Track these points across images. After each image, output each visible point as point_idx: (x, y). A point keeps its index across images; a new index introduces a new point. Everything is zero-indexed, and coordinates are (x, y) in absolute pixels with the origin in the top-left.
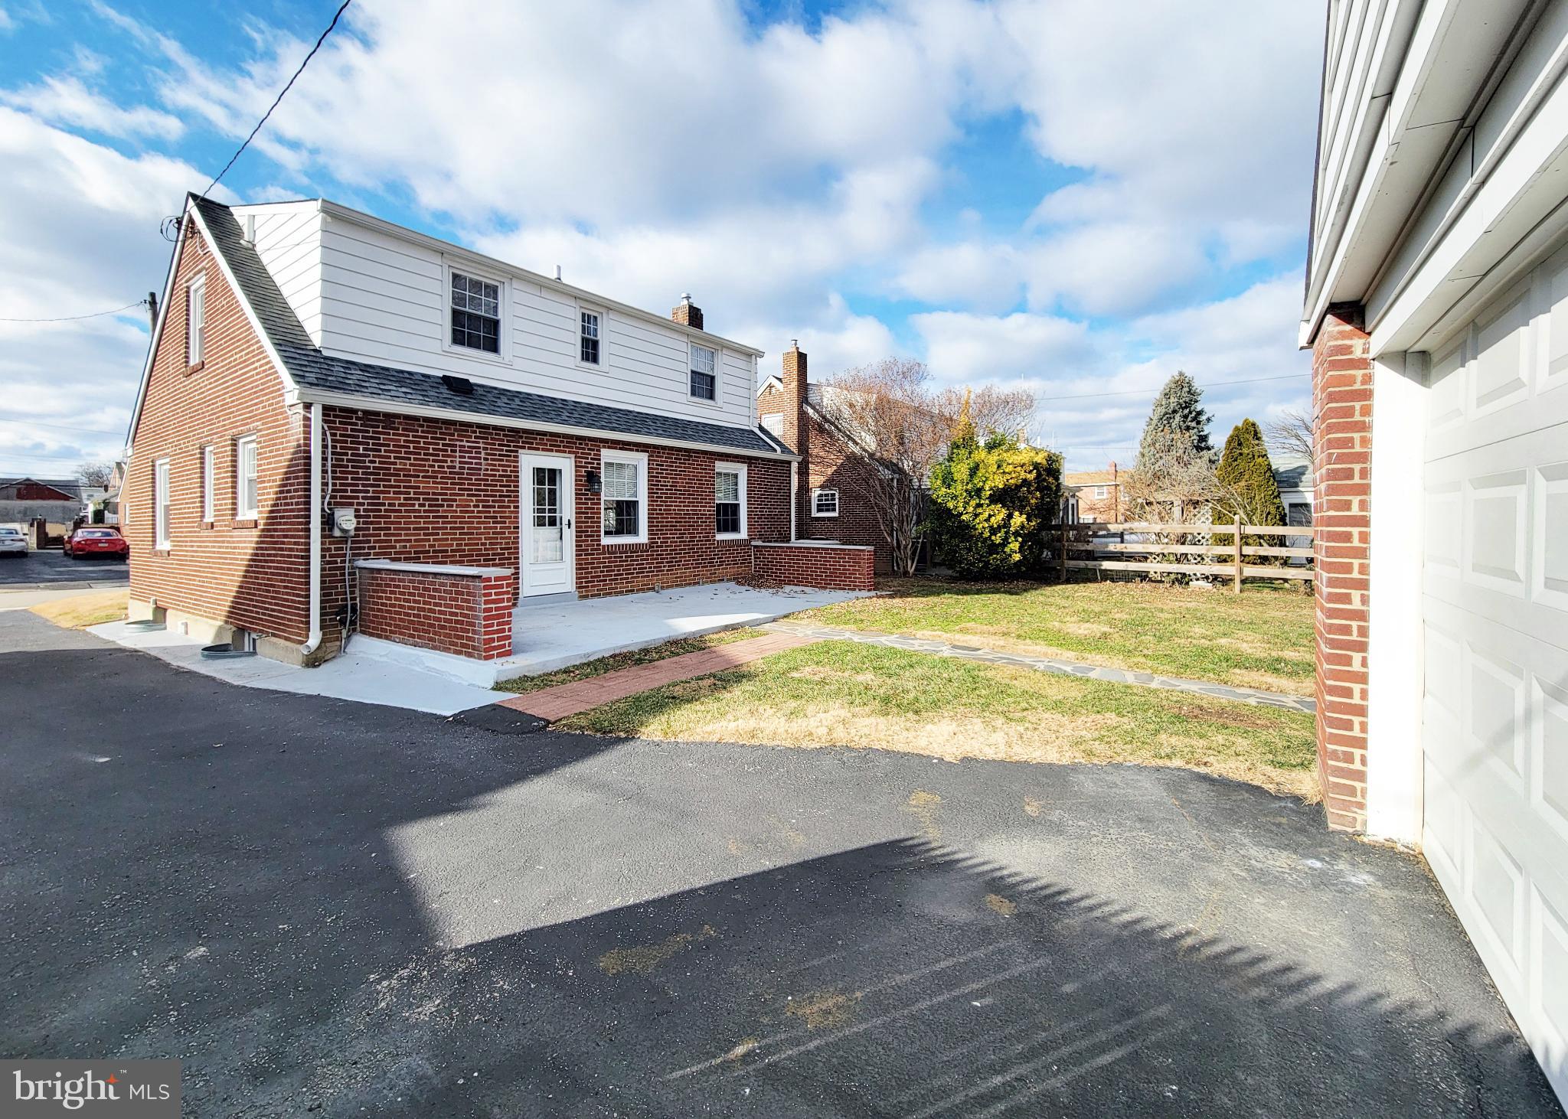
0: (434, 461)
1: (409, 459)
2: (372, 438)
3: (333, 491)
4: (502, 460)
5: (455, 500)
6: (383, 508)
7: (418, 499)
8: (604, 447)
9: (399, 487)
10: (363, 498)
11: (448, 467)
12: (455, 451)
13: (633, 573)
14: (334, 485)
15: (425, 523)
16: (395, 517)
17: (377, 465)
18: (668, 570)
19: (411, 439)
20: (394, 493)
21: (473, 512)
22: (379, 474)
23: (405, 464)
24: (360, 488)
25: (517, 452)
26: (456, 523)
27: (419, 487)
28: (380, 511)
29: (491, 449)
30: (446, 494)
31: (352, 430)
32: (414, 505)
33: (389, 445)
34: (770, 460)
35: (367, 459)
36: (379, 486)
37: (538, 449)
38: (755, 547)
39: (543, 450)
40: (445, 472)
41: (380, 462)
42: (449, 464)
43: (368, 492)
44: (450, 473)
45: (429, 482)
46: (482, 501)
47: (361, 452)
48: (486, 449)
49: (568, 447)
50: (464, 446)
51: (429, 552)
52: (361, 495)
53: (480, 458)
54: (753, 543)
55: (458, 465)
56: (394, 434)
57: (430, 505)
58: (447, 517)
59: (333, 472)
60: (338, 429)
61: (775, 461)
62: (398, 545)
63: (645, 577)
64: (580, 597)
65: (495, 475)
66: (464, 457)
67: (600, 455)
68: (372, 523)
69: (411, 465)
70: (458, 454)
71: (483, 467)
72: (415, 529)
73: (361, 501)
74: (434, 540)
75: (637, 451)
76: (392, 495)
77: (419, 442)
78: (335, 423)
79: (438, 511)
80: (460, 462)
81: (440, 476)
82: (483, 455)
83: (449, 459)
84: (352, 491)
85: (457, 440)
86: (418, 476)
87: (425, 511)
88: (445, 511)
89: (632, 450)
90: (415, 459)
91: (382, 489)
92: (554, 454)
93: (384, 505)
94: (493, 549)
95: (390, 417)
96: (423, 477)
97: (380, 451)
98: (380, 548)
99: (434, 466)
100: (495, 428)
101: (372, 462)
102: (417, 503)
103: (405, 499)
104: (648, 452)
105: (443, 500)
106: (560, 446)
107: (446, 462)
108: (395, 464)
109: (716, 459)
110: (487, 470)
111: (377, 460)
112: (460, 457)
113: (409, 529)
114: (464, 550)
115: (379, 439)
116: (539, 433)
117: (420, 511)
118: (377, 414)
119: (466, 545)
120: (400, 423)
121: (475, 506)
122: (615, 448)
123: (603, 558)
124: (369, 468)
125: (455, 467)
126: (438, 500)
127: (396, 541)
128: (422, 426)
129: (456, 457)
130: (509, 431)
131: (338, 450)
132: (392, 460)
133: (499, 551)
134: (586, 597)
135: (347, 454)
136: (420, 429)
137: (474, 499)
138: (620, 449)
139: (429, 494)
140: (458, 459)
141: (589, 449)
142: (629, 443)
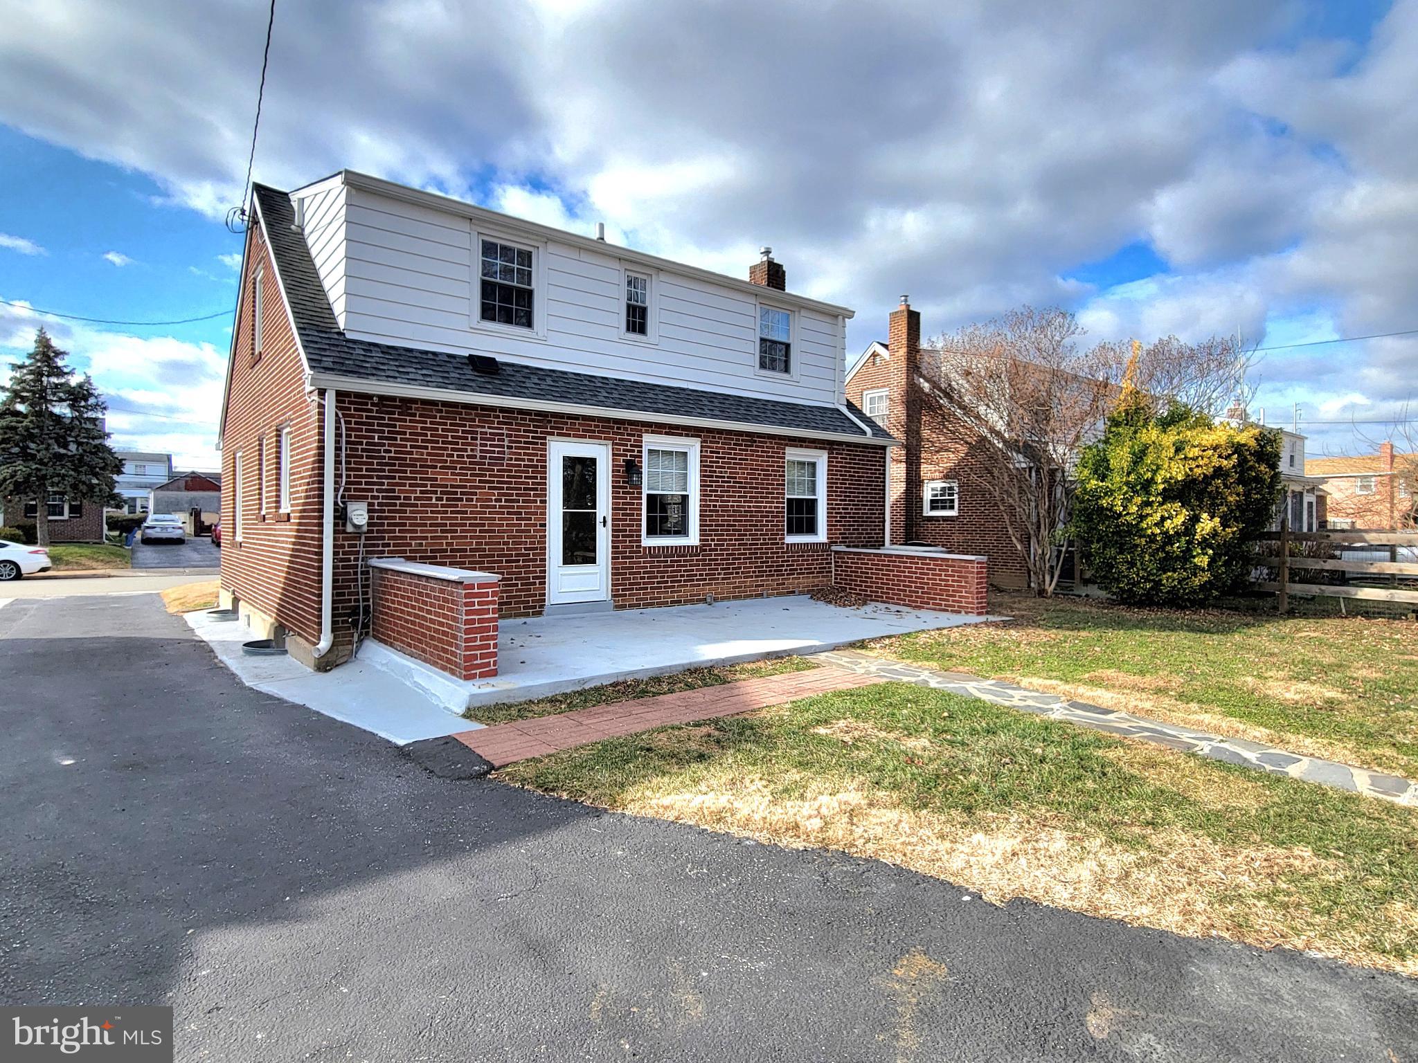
0: (453, 449)
1: (426, 448)
2: (387, 425)
3: (347, 483)
4: (528, 448)
5: (475, 494)
6: (398, 502)
7: (436, 492)
8: (647, 431)
9: (416, 479)
10: (378, 491)
11: (468, 456)
12: (476, 439)
13: (681, 581)
14: (348, 476)
15: (442, 518)
16: (411, 512)
17: (392, 455)
18: (722, 579)
19: (428, 425)
20: (411, 485)
21: (495, 507)
22: (394, 465)
23: (422, 454)
24: (375, 480)
25: (545, 438)
26: (475, 519)
27: (436, 479)
28: (395, 505)
29: (516, 436)
30: (465, 487)
31: (367, 417)
32: (431, 499)
33: (405, 433)
34: (857, 445)
35: (382, 448)
36: (394, 478)
37: (569, 435)
38: (836, 552)
39: (575, 436)
40: (465, 463)
41: (396, 452)
42: (469, 453)
43: (383, 484)
44: (471, 463)
45: (447, 474)
46: (504, 495)
47: (376, 440)
48: (510, 436)
49: (603, 432)
50: (486, 433)
51: (446, 551)
52: (375, 487)
53: (503, 446)
54: (834, 548)
55: (478, 454)
56: (411, 421)
57: (448, 499)
58: (466, 512)
59: (347, 463)
60: (353, 416)
61: (865, 446)
62: (413, 542)
63: (694, 585)
64: (616, 606)
65: (520, 466)
66: (486, 445)
67: (641, 441)
68: (386, 518)
69: (428, 454)
70: (478, 442)
71: (506, 456)
72: (431, 525)
73: (375, 494)
74: (452, 538)
75: (687, 435)
76: (407, 488)
77: (437, 430)
78: (349, 409)
79: (457, 506)
80: (481, 451)
81: (459, 466)
82: (506, 443)
83: (469, 448)
84: (366, 483)
85: (478, 426)
86: (436, 467)
87: (443, 506)
88: (465, 506)
89: (681, 435)
90: (433, 448)
91: (397, 481)
92: (587, 440)
93: (399, 498)
94: (516, 549)
95: (407, 402)
96: (441, 468)
97: (396, 439)
98: (395, 545)
99: (452, 456)
100: (521, 411)
101: (388, 452)
102: (434, 496)
103: (422, 492)
104: (700, 437)
105: (462, 493)
106: (594, 431)
107: (466, 450)
108: (411, 453)
109: (788, 445)
110: (511, 459)
111: (393, 449)
112: (482, 445)
113: (425, 525)
114: (484, 550)
115: (395, 426)
116: (570, 417)
117: (437, 506)
118: (393, 399)
119: (486, 544)
120: (417, 409)
121: (496, 500)
122: (661, 433)
123: (644, 562)
124: (384, 458)
125: (475, 457)
126: (456, 493)
127: (411, 538)
128: (441, 411)
129: (476, 445)
130: (536, 415)
131: (353, 439)
132: (409, 449)
133: (523, 551)
134: (623, 607)
135: (361, 443)
136: (438, 415)
137: (496, 492)
138: (666, 433)
139: (446, 486)
140: (479, 448)
141: (627, 434)
142: (675, 427)
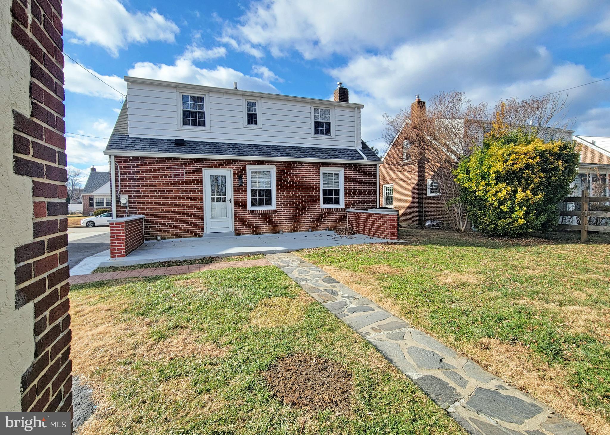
0: (162, 175)
1: (152, 175)
2: (136, 167)
3: (121, 189)
4: (194, 173)
5: (172, 191)
6: (141, 195)
7: (156, 191)
8: (248, 164)
9: (148, 186)
10: (133, 191)
11: (169, 177)
12: (172, 170)
13: (267, 224)
14: (122, 186)
15: (159, 201)
16: (146, 198)
17: (138, 178)
18: (288, 223)
19: (152, 166)
20: (146, 189)
21: (181, 196)
22: (139, 181)
23: (150, 177)
24: (132, 187)
25: (201, 169)
26: (173, 200)
27: (156, 186)
29: (189, 169)
30: (168, 189)
31: (128, 165)
32: (154, 193)
33: (143, 170)
34: (360, 165)
35: (134, 176)
36: (139, 186)
37: (212, 167)
38: (348, 212)
39: (214, 167)
40: (168, 179)
42: (169, 176)
43: (135, 188)
44: (170, 180)
45: (160, 184)
46: (185, 191)
47: (132, 173)
48: (186, 168)
49: (228, 165)
50: (176, 168)
51: (161, 212)
53: (183, 173)
54: (348, 210)
55: (173, 176)
56: (145, 165)
57: (161, 193)
58: (169, 198)
59: (121, 181)
60: (122, 164)
61: (365, 165)
62: (148, 209)
63: (273, 226)
64: (236, 234)
65: (191, 180)
66: (176, 173)
67: (246, 168)
68: (137, 201)
69: (152, 177)
71: (185, 176)
72: (154, 203)
74: (163, 208)
75: (268, 164)
77: (156, 168)
78: (121, 162)
79: (165, 196)
81: (165, 181)
82: (185, 171)
83: (169, 174)
84: (129, 188)
85: (173, 166)
86: (156, 182)
87: (159, 196)
88: (168, 196)
89: (265, 164)
90: (154, 175)
92: (221, 169)
93: (142, 193)
94: (190, 212)
95: (143, 159)
96: (158, 182)
97: (139, 172)
98: (140, 210)
99: (162, 177)
100: (190, 159)
101: (137, 176)
103: (150, 191)
104: (275, 165)
105: (166, 191)
106: (224, 165)
107: (168, 175)
108: (146, 177)
109: (321, 166)
110: (187, 177)
112: (174, 173)
113: (152, 203)
114: (177, 212)
115: (139, 167)
116: (212, 160)
117: (157, 196)
118: (138, 157)
119: (177, 210)
120: (147, 160)
121: (181, 193)
122: (255, 164)
123: (249, 217)
124: (135, 179)
126: (164, 191)
128: (157, 161)
129: (172, 173)
130: (197, 160)
131: (123, 173)
132: (145, 175)
133: (193, 212)
134: (239, 234)
135: (126, 174)
137: (181, 190)
138: (258, 164)
139: (160, 189)
141: (239, 166)
142: (263, 161)
